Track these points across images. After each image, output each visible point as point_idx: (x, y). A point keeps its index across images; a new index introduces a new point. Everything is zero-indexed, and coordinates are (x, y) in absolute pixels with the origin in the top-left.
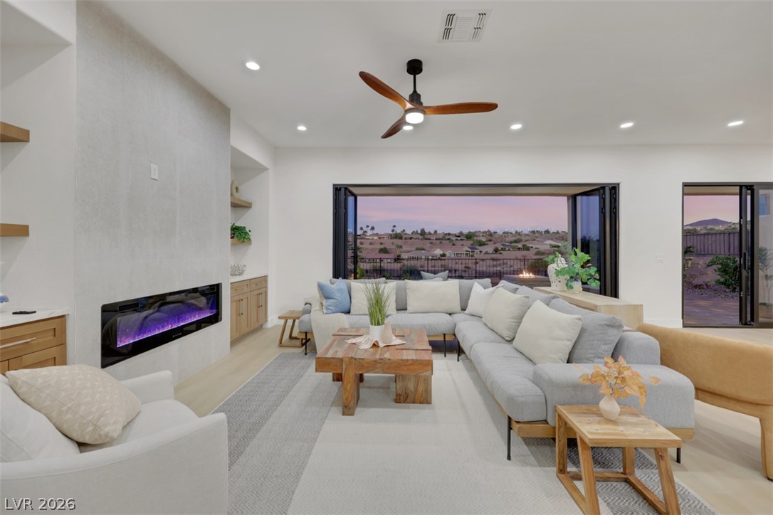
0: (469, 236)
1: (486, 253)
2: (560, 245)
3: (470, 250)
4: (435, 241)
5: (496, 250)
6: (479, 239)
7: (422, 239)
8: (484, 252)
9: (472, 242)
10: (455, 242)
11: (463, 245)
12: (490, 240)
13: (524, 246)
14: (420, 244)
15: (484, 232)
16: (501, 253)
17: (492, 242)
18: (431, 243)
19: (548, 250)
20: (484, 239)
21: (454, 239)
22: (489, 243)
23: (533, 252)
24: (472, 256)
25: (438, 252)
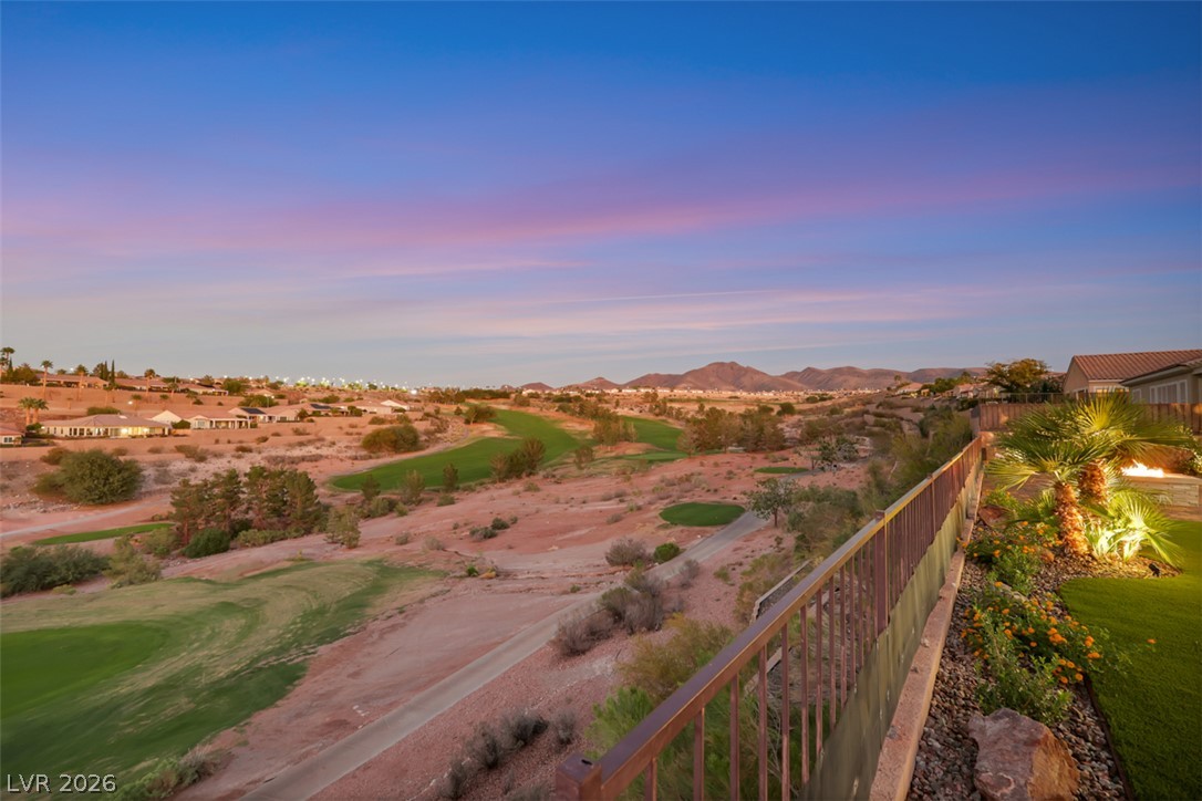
0: (234, 387)
1: (283, 420)
2: (405, 407)
3: (247, 415)
4: (147, 394)
5: (302, 415)
6: (256, 393)
7: (110, 389)
8: (278, 417)
9: (242, 399)
10: (201, 398)
11: (220, 404)
12: (282, 397)
13: (351, 408)
14: (103, 399)
15: (258, 381)
16: (312, 421)
17: (286, 401)
18: (137, 398)
19: (391, 416)
20: (267, 394)
21: (201, 391)
22: (280, 401)
23: (367, 418)
24: (254, 426)
25: (167, 417)
